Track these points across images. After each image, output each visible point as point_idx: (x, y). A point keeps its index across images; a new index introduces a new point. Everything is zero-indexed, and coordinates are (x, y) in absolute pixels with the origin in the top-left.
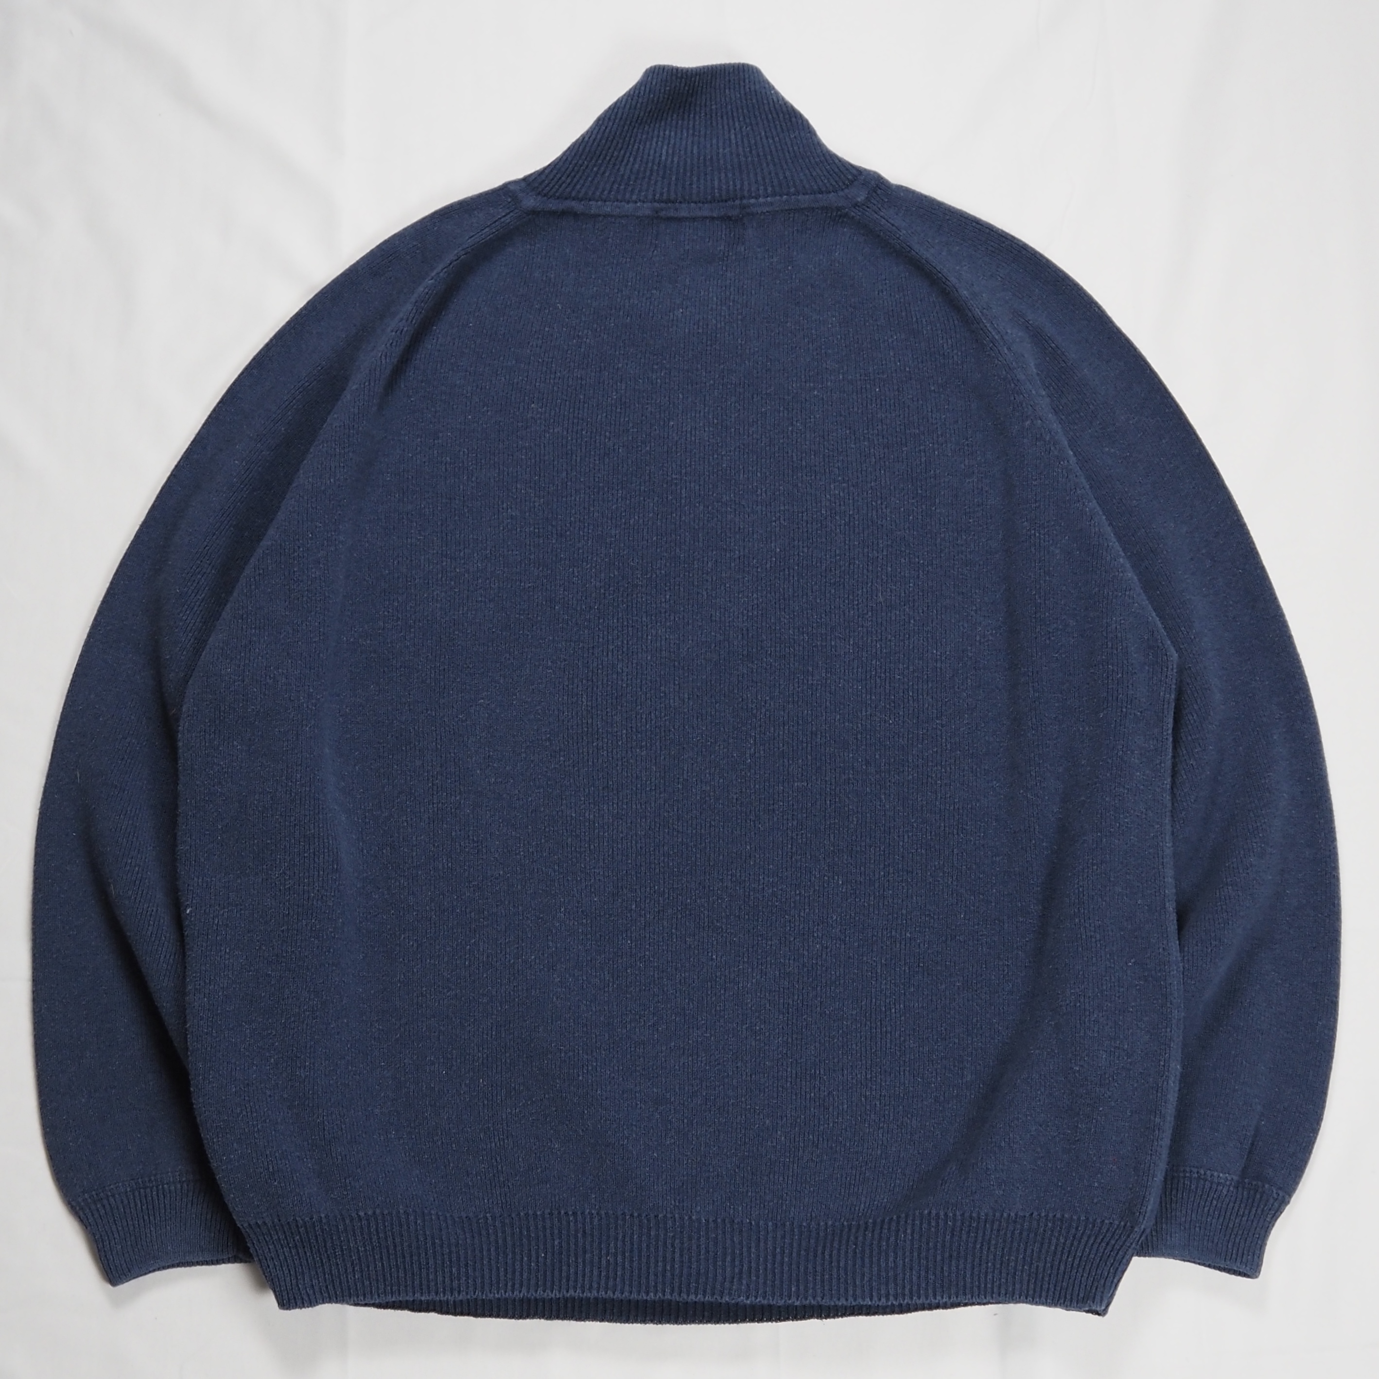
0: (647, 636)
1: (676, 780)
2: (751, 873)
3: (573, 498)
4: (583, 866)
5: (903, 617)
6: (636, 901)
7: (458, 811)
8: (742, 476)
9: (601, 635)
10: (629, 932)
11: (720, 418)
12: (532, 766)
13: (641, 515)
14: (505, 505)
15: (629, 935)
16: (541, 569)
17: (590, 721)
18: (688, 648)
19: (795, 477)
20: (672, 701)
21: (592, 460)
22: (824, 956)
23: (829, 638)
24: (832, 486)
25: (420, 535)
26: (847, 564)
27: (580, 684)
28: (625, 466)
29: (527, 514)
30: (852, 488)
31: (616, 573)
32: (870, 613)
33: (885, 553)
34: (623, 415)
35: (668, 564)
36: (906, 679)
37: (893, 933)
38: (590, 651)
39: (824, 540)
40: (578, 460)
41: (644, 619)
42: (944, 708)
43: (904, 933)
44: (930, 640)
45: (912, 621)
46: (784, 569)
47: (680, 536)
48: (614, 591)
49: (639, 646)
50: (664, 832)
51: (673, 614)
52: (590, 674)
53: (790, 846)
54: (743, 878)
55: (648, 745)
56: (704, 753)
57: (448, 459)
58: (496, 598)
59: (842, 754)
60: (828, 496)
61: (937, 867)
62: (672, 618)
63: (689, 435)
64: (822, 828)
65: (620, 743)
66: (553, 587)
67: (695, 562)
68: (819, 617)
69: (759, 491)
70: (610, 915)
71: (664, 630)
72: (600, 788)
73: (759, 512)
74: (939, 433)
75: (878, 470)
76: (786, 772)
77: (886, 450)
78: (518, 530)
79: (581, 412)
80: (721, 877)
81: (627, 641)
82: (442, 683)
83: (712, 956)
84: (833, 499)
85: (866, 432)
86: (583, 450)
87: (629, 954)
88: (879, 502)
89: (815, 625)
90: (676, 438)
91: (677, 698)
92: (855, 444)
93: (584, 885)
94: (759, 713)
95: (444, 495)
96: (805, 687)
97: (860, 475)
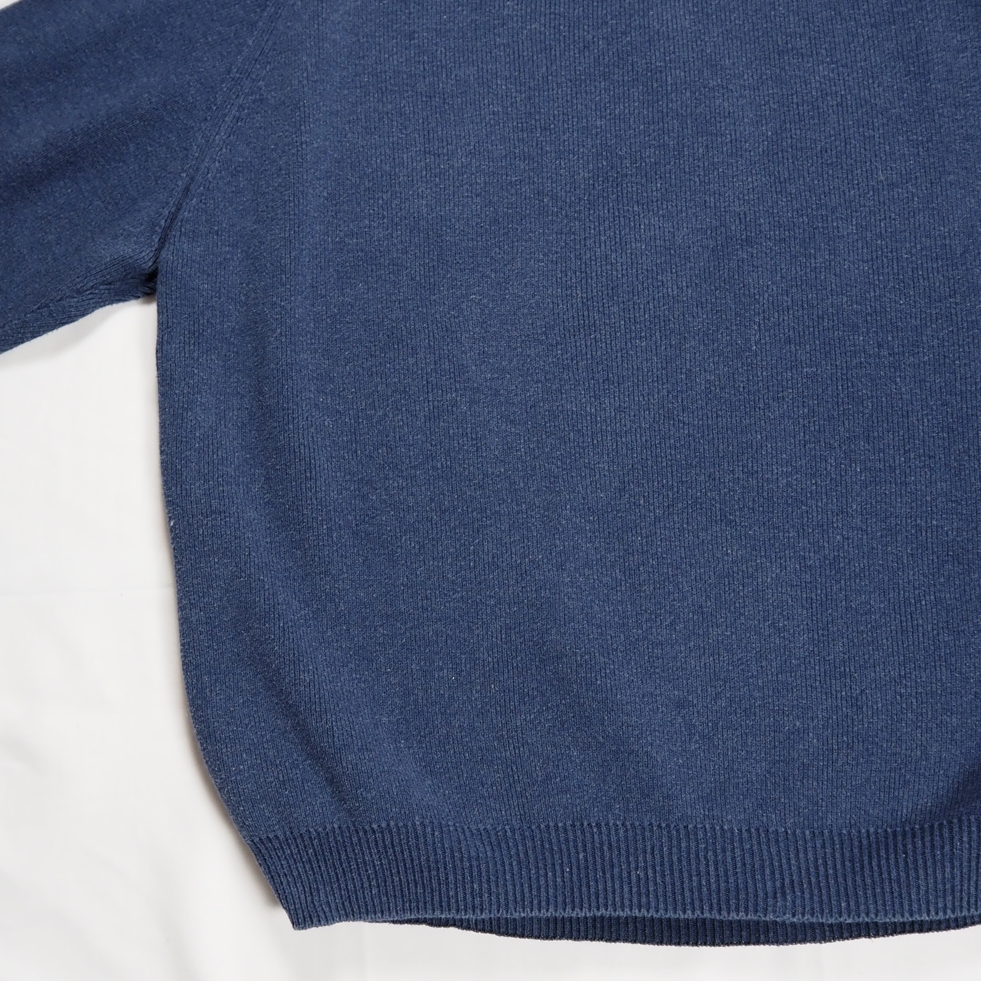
0: (640, 225)
1: (679, 371)
2: (764, 463)
3: (555, 92)
4: (586, 461)
5: (906, 195)
6: (644, 496)
7: (454, 409)
8: (727, 61)
9: (593, 227)
10: (638, 528)
11: (700, 6)
12: (529, 360)
13: (627, 105)
14: (486, 101)
15: (639, 531)
16: (527, 162)
17: (586, 313)
18: (684, 236)
19: (782, 61)
20: (670, 290)
21: (572, 53)
22: (846, 547)
23: (830, 218)
24: (821, 67)
25: (402, 133)
26: (843, 144)
27: (574, 276)
28: (606, 57)
29: (510, 109)
30: (841, 69)
31: (605, 163)
32: (871, 193)
33: (881, 132)
34: (600, 9)
35: (657, 152)
36: (914, 258)
37: (919, 521)
38: (583, 243)
39: (816, 121)
40: (558, 55)
41: (636, 208)
42: (957, 286)
43: (929, 521)
44: (936, 217)
45: (916, 199)
46: (777, 153)
47: (668, 123)
48: (603, 181)
49: (633, 236)
50: (669, 424)
51: (665, 202)
52: (583, 265)
53: (802, 434)
54: (755, 468)
55: (648, 335)
56: (706, 342)
57: (426, 58)
58: (483, 193)
59: (851, 337)
60: (817, 78)
61: (962, 451)
62: (665, 206)
63: (670, 24)
64: (835, 414)
65: (618, 334)
66: (540, 180)
67: (685, 149)
68: (817, 198)
69: (746, 75)
70: (618, 511)
71: (656, 219)
72: (601, 381)
73: (748, 96)
74: (928, 9)
75: (867, 49)
76: (793, 358)
77: (874, 29)
78: (501, 125)
79: (557, 7)
80: (731, 469)
81: (620, 232)
82: (432, 280)
83: (727, 550)
84: (822, 80)
85: (851, 12)
86: (562, 45)
87: (640, 551)
88: (870, 81)
89: (814, 206)
90: (657, 27)
91: (675, 287)
92: (841, 24)
93: (588, 481)
94: (761, 298)
95: (424, 93)
96: (808, 270)
97: (848, 55)
